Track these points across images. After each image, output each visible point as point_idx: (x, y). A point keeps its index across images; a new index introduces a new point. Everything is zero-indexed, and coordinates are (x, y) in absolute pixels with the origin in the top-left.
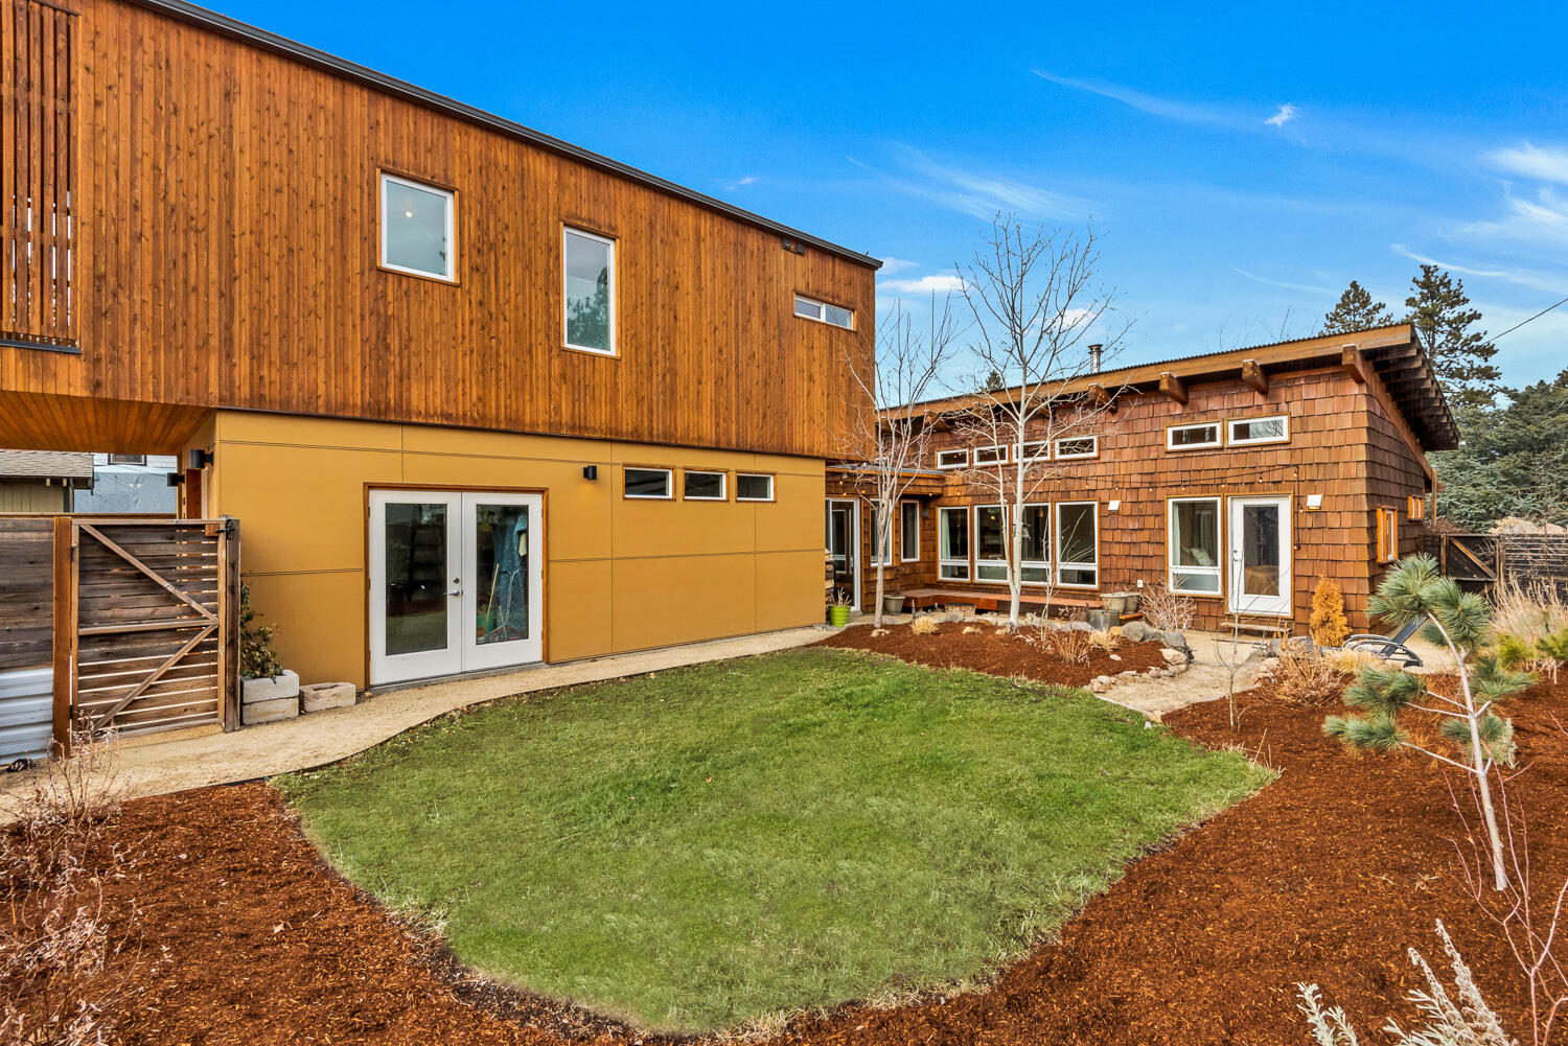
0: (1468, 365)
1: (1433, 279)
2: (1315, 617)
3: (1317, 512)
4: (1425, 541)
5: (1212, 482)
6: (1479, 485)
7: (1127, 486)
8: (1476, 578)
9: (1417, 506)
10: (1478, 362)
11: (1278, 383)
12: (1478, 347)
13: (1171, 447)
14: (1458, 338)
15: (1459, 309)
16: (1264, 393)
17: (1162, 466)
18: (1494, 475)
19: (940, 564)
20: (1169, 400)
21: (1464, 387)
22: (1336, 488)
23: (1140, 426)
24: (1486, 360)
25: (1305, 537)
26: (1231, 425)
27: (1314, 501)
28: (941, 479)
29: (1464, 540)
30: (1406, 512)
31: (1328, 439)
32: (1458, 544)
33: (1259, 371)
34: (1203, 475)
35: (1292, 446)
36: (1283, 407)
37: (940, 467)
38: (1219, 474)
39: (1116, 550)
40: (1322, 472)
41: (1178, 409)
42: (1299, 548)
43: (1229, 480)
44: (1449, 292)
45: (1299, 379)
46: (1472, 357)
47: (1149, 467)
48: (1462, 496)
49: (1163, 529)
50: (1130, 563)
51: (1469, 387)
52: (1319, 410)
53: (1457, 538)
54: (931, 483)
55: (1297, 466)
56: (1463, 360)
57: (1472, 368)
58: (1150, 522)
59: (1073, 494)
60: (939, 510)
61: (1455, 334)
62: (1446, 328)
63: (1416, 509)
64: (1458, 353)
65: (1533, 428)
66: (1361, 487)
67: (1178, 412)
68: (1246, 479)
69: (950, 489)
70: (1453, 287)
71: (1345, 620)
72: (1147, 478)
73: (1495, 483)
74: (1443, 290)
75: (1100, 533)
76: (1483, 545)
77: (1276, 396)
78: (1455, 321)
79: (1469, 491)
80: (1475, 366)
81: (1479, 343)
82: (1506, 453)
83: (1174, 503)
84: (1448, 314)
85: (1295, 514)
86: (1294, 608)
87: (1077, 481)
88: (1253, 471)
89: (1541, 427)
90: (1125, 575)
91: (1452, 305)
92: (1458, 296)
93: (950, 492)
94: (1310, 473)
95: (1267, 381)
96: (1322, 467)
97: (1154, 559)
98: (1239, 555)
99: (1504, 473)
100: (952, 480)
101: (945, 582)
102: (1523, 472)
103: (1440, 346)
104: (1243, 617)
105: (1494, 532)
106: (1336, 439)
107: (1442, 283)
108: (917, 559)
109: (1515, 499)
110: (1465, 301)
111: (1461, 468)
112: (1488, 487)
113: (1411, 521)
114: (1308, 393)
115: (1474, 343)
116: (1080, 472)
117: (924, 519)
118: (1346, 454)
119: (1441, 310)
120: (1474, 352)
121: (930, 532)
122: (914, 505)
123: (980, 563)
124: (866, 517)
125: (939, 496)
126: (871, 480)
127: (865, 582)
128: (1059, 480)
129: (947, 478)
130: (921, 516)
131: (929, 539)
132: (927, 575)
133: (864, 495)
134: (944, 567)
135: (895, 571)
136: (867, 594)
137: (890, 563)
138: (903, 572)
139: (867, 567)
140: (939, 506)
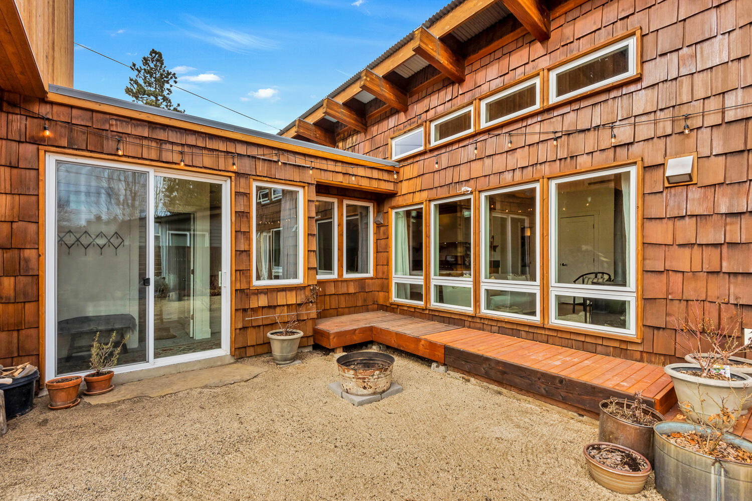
7: (715, 119)
19: (394, 281)
28: (394, 171)
37: (394, 158)
39: (683, 260)
50: (718, 289)
54: (375, 174)
59: (583, 160)
60: (393, 213)
69: (404, 184)
75: (642, 228)
87: (591, 135)
93: (404, 187)
100: (409, 171)
101: (398, 305)
108: (371, 274)
117: (378, 226)
121: (383, 242)
122: (367, 208)
123: (436, 280)
124: (241, 208)
125: (392, 195)
126: (253, 151)
127: (240, 310)
128: (556, 139)
129: (401, 170)
130: (375, 222)
131: (382, 250)
132: (381, 294)
133: (237, 174)
134: (398, 284)
135: (308, 292)
136: (244, 328)
137: (300, 280)
138: (344, 290)
139: (244, 286)
140: (393, 208)
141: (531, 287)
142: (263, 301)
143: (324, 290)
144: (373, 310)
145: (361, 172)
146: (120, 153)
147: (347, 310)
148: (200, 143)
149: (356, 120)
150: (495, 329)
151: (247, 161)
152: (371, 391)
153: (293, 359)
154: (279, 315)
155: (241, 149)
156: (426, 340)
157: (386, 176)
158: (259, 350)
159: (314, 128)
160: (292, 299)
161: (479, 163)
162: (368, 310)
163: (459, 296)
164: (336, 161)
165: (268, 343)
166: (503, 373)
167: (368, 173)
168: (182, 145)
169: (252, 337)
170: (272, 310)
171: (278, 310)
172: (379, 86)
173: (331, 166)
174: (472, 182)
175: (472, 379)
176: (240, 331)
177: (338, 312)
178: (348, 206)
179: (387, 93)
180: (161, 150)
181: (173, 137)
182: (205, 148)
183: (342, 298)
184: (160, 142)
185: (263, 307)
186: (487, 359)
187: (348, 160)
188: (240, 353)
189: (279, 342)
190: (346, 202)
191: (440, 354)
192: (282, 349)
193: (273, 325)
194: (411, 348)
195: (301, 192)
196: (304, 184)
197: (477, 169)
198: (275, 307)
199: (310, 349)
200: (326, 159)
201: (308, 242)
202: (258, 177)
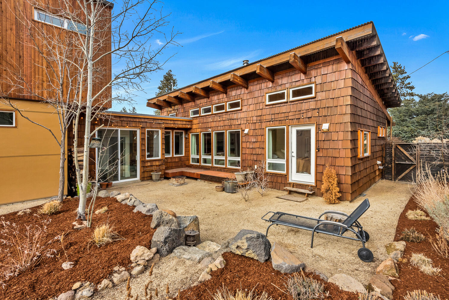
0: (406, 92)
1: (396, 66)
2: (323, 187)
3: (327, 132)
4: (385, 146)
5: (283, 119)
6: (409, 126)
7: (251, 122)
8: (407, 162)
9: (383, 131)
10: (409, 91)
11: (311, 67)
12: (409, 87)
13: (268, 103)
14: (404, 84)
15: (404, 75)
16: (305, 73)
17: (264, 112)
18: (414, 123)
19: (191, 157)
20: (267, 81)
21: (405, 99)
22: (336, 119)
23: (257, 94)
24: (412, 90)
25: (321, 145)
26: (291, 90)
27: (325, 126)
28: (191, 121)
29: (402, 145)
30: (377, 133)
31: (332, 95)
32: (399, 147)
33: (299, 59)
34: (280, 116)
35: (316, 99)
36: (313, 80)
37: (191, 116)
38: (286, 115)
39: (247, 151)
40: (329, 111)
41: (270, 84)
42: (319, 151)
43: (290, 118)
44: (401, 70)
45: (320, 64)
46: (407, 90)
47: (259, 113)
48: (403, 130)
49: (264, 142)
50: (252, 157)
51: (406, 99)
52: (329, 80)
53: (399, 145)
54: (184, 123)
55: (318, 109)
56: (404, 91)
57: (407, 93)
58: (259, 138)
59: (233, 126)
60: (191, 135)
61: (403, 83)
62: (400, 81)
63: (382, 132)
64: (403, 88)
65: (427, 107)
66: (348, 119)
67: (270, 86)
68: (297, 117)
69: (194, 126)
70: (402, 68)
71: (338, 189)
72: (259, 118)
73: (414, 126)
74: (399, 69)
75: (242, 144)
76: (410, 148)
77: (310, 74)
78: (403, 79)
79: (406, 129)
80: (408, 92)
81: (410, 85)
82: (418, 116)
83: (269, 129)
84: (401, 77)
85: (317, 133)
86: (316, 181)
87: (234, 121)
88: (299, 112)
89: (430, 106)
90: (250, 163)
91: (402, 74)
92: (404, 71)
93: (194, 127)
94: (324, 112)
95: (306, 67)
96: (330, 109)
97: (261, 156)
98: (295, 154)
99: (417, 122)
100: (195, 121)
101: (192, 165)
102: (423, 122)
103: (398, 87)
104: (294, 185)
105: (415, 142)
106: (337, 93)
107: (399, 67)
108: (184, 155)
109: (421, 131)
110: (406, 73)
111: (403, 121)
112: (412, 127)
113: (379, 137)
114: (324, 71)
115: (408, 85)
116: (235, 116)
117: (186, 138)
118: (341, 101)
119: (398, 75)
120: (408, 88)
121: (188, 144)
122: (182, 132)
123: (203, 157)
124: (143, 137)
125: (190, 129)
126: (146, 120)
127: (143, 167)
128: (228, 120)
129: (193, 121)
130: (185, 137)
131: (187, 147)
132: (187, 162)
133: (141, 127)
134: (192, 158)
135: (162, 161)
136: (144, 172)
137: (160, 158)
138: (174, 161)
139: (144, 160)
140: (191, 133)
141: (223, 158)
142: (149, 164)
143: (167, 161)
144: (184, 167)
145: (179, 123)
146: (113, 125)
147: (175, 167)
148: (132, 120)
149: (178, 102)
150: (217, 170)
151: (144, 123)
152: (179, 183)
153: (159, 180)
154: (153, 168)
155: (143, 120)
156: (196, 173)
157: (188, 123)
158: (148, 178)
159: (162, 101)
160: (157, 163)
161: (213, 123)
162: (182, 167)
163: (211, 161)
164: (171, 120)
165: (151, 176)
166: (211, 178)
167: (182, 123)
168: (127, 121)
169: (146, 175)
170: (151, 167)
171: (153, 166)
172: (185, 96)
173: (169, 122)
174: (212, 128)
175: (206, 181)
176: (143, 173)
177: (172, 168)
178: (175, 132)
179: (187, 97)
180: (122, 123)
181: (125, 119)
182: (133, 121)
183: (173, 163)
184: (122, 121)
185: (149, 166)
186: (208, 176)
187: (175, 119)
188: (143, 179)
189: (155, 175)
190: (174, 131)
191: (199, 177)
192: (155, 177)
193: (152, 171)
194: (192, 176)
195: (160, 130)
196: (161, 128)
197: (213, 124)
198: (152, 166)
199: (163, 179)
200: (168, 120)
201: (162, 146)
202: (147, 127)
